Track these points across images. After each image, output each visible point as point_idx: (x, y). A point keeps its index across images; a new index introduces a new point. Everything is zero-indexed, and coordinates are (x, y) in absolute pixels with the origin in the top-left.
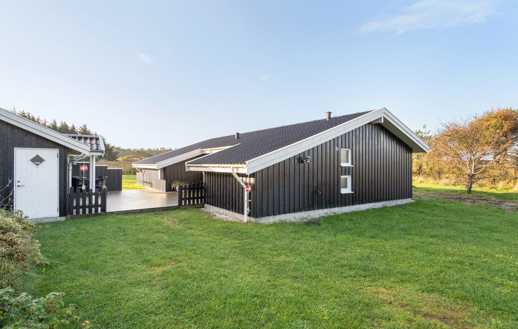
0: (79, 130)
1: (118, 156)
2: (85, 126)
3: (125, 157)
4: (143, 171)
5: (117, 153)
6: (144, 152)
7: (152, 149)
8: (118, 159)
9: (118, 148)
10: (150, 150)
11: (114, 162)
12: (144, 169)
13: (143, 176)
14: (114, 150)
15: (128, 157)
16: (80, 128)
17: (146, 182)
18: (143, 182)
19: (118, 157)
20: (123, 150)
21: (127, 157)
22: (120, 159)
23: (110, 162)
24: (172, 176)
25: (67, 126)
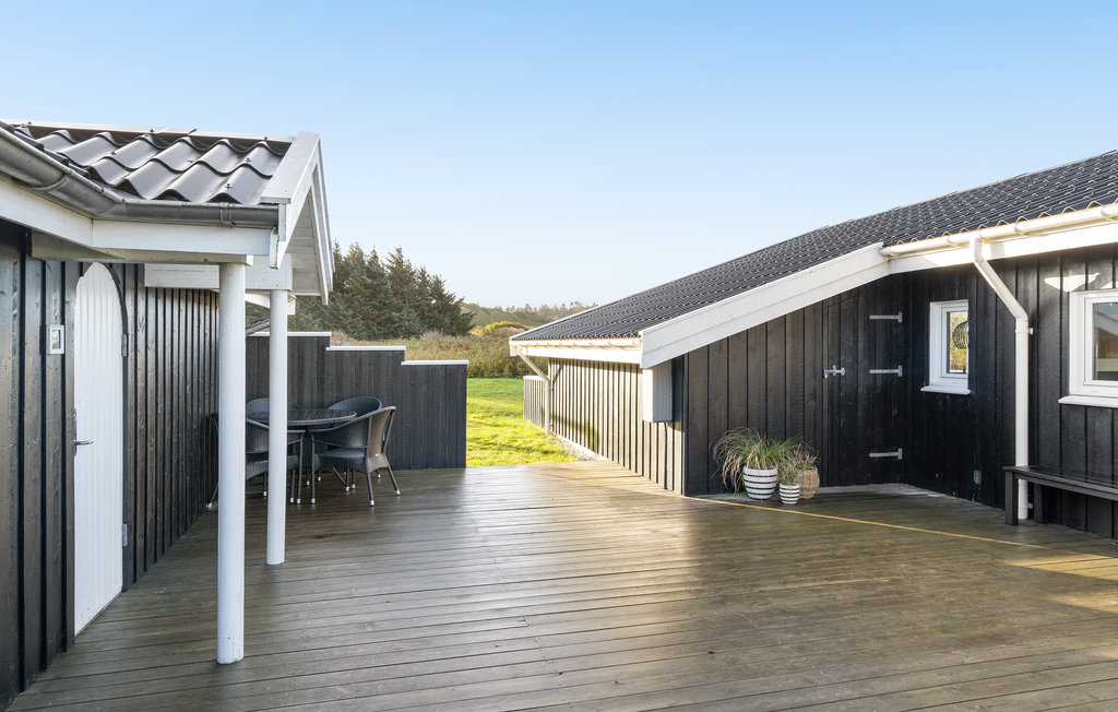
0: (387, 263)
1: (471, 324)
2: (399, 251)
3: (488, 327)
4: (552, 369)
5: (469, 317)
6: (533, 314)
7: (551, 306)
8: (472, 332)
9: (474, 307)
10: (545, 310)
11: (460, 339)
12: (553, 361)
13: (551, 391)
14: (464, 310)
15: (497, 327)
16: (391, 259)
17: (565, 422)
18: (553, 417)
19: (473, 326)
20: (485, 310)
21: (493, 325)
22: (477, 332)
23: (449, 338)
24: (719, 406)
25: (361, 254)
